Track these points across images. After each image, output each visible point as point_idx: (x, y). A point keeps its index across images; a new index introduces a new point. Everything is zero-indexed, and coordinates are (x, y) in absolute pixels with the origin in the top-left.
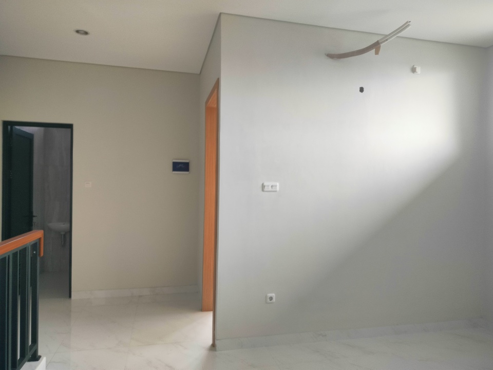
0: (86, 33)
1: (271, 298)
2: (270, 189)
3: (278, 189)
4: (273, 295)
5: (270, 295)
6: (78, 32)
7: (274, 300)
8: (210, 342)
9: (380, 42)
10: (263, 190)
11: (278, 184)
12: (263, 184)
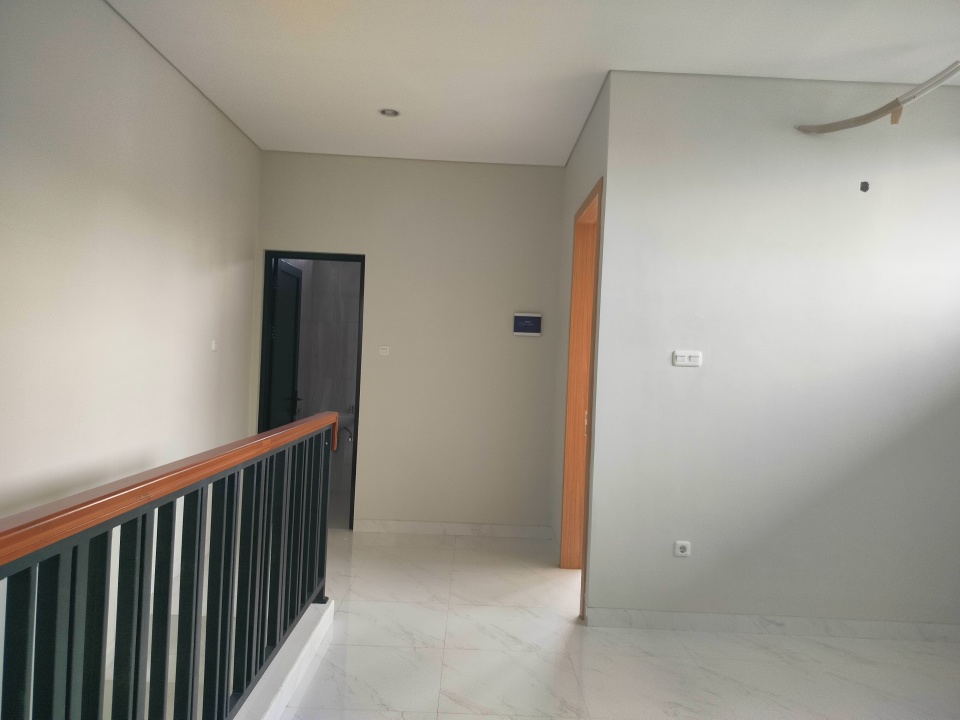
0: (396, 113)
1: (683, 549)
2: (687, 362)
3: (700, 362)
4: (687, 543)
5: (680, 543)
6: (383, 112)
7: (688, 552)
8: (577, 612)
9: (901, 100)
10: (673, 364)
11: (700, 354)
12: (673, 353)
